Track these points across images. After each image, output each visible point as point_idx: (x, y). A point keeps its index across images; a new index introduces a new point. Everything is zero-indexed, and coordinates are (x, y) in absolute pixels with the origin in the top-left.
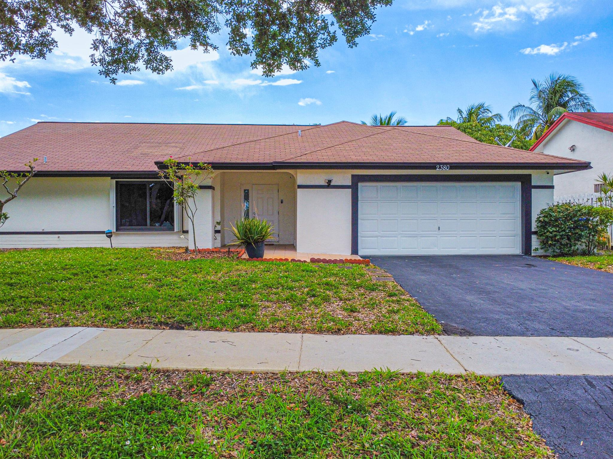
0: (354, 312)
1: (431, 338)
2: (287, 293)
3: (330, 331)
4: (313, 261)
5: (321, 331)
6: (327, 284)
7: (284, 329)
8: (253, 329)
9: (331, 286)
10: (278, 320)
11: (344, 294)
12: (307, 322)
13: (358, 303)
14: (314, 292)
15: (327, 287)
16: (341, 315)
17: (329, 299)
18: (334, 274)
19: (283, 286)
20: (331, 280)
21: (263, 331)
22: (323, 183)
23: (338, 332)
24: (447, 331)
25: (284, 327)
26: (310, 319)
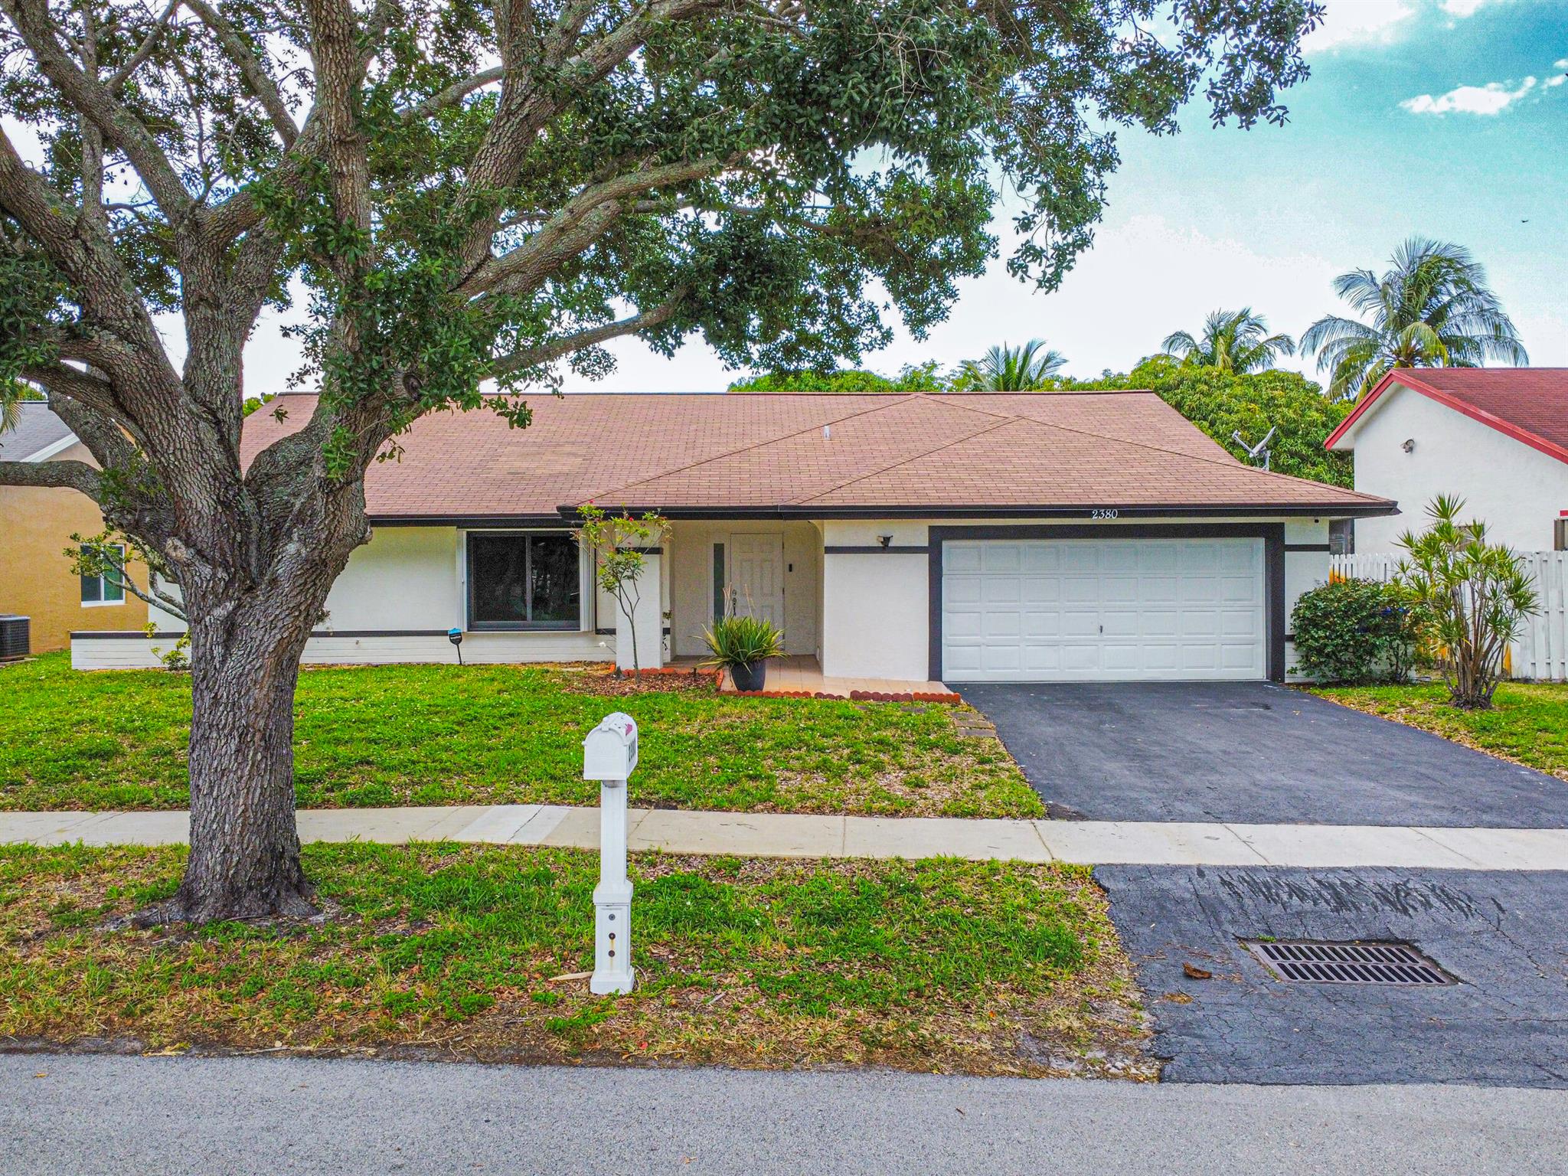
0: (920, 787)
1: (1025, 824)
2: (814, 759)
3: (882, 812)
4: (856, 696)
5: (870, 813)
6: (881, 742)
7: (818, 810)
8: (774, 809)
9: (888, 745)
10: (809, 798)
11: (907, 760)
12: (851, 801)
13: (929, 774)
14: (859, 756)
15: (880, 747)
16: (900, 791)
17: (883, 768)
18: (892, 724)
19: (808, 746)
20: (887, 734)
21: (788, 811)
22: (875, 543)
23: (895, 814)
24: (1052, 814)
25: (819, 807)
26: (854, 797)
